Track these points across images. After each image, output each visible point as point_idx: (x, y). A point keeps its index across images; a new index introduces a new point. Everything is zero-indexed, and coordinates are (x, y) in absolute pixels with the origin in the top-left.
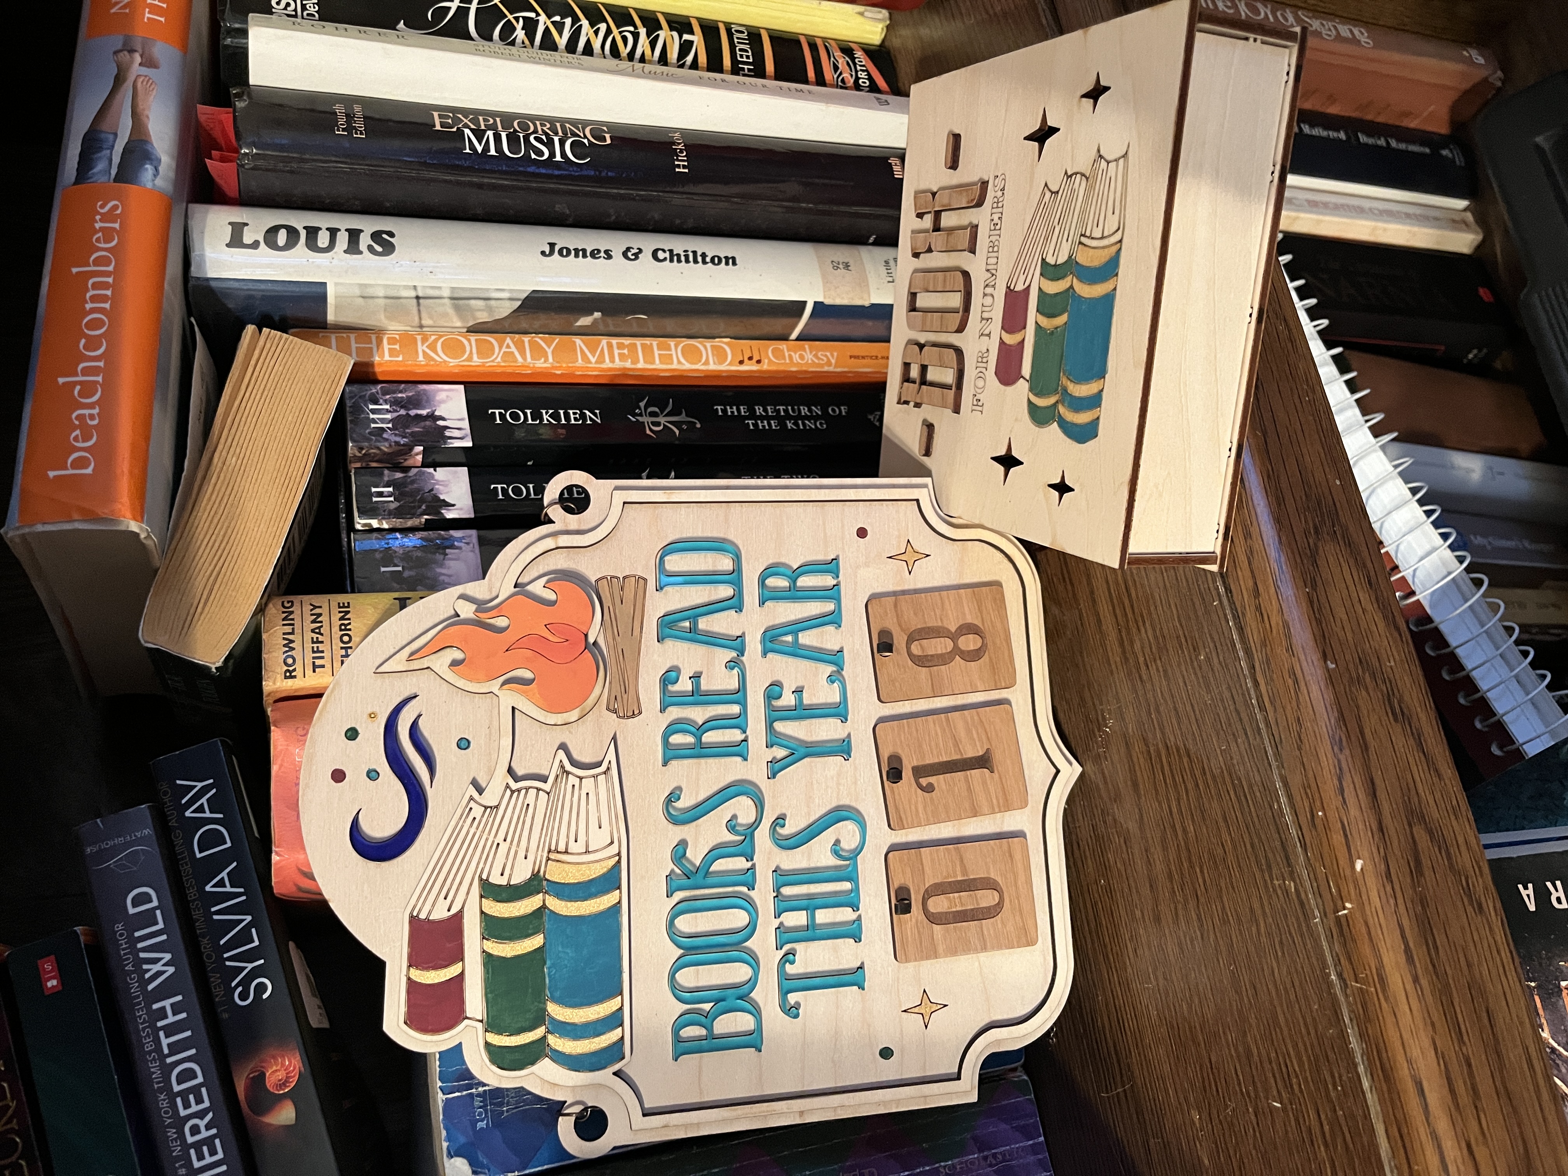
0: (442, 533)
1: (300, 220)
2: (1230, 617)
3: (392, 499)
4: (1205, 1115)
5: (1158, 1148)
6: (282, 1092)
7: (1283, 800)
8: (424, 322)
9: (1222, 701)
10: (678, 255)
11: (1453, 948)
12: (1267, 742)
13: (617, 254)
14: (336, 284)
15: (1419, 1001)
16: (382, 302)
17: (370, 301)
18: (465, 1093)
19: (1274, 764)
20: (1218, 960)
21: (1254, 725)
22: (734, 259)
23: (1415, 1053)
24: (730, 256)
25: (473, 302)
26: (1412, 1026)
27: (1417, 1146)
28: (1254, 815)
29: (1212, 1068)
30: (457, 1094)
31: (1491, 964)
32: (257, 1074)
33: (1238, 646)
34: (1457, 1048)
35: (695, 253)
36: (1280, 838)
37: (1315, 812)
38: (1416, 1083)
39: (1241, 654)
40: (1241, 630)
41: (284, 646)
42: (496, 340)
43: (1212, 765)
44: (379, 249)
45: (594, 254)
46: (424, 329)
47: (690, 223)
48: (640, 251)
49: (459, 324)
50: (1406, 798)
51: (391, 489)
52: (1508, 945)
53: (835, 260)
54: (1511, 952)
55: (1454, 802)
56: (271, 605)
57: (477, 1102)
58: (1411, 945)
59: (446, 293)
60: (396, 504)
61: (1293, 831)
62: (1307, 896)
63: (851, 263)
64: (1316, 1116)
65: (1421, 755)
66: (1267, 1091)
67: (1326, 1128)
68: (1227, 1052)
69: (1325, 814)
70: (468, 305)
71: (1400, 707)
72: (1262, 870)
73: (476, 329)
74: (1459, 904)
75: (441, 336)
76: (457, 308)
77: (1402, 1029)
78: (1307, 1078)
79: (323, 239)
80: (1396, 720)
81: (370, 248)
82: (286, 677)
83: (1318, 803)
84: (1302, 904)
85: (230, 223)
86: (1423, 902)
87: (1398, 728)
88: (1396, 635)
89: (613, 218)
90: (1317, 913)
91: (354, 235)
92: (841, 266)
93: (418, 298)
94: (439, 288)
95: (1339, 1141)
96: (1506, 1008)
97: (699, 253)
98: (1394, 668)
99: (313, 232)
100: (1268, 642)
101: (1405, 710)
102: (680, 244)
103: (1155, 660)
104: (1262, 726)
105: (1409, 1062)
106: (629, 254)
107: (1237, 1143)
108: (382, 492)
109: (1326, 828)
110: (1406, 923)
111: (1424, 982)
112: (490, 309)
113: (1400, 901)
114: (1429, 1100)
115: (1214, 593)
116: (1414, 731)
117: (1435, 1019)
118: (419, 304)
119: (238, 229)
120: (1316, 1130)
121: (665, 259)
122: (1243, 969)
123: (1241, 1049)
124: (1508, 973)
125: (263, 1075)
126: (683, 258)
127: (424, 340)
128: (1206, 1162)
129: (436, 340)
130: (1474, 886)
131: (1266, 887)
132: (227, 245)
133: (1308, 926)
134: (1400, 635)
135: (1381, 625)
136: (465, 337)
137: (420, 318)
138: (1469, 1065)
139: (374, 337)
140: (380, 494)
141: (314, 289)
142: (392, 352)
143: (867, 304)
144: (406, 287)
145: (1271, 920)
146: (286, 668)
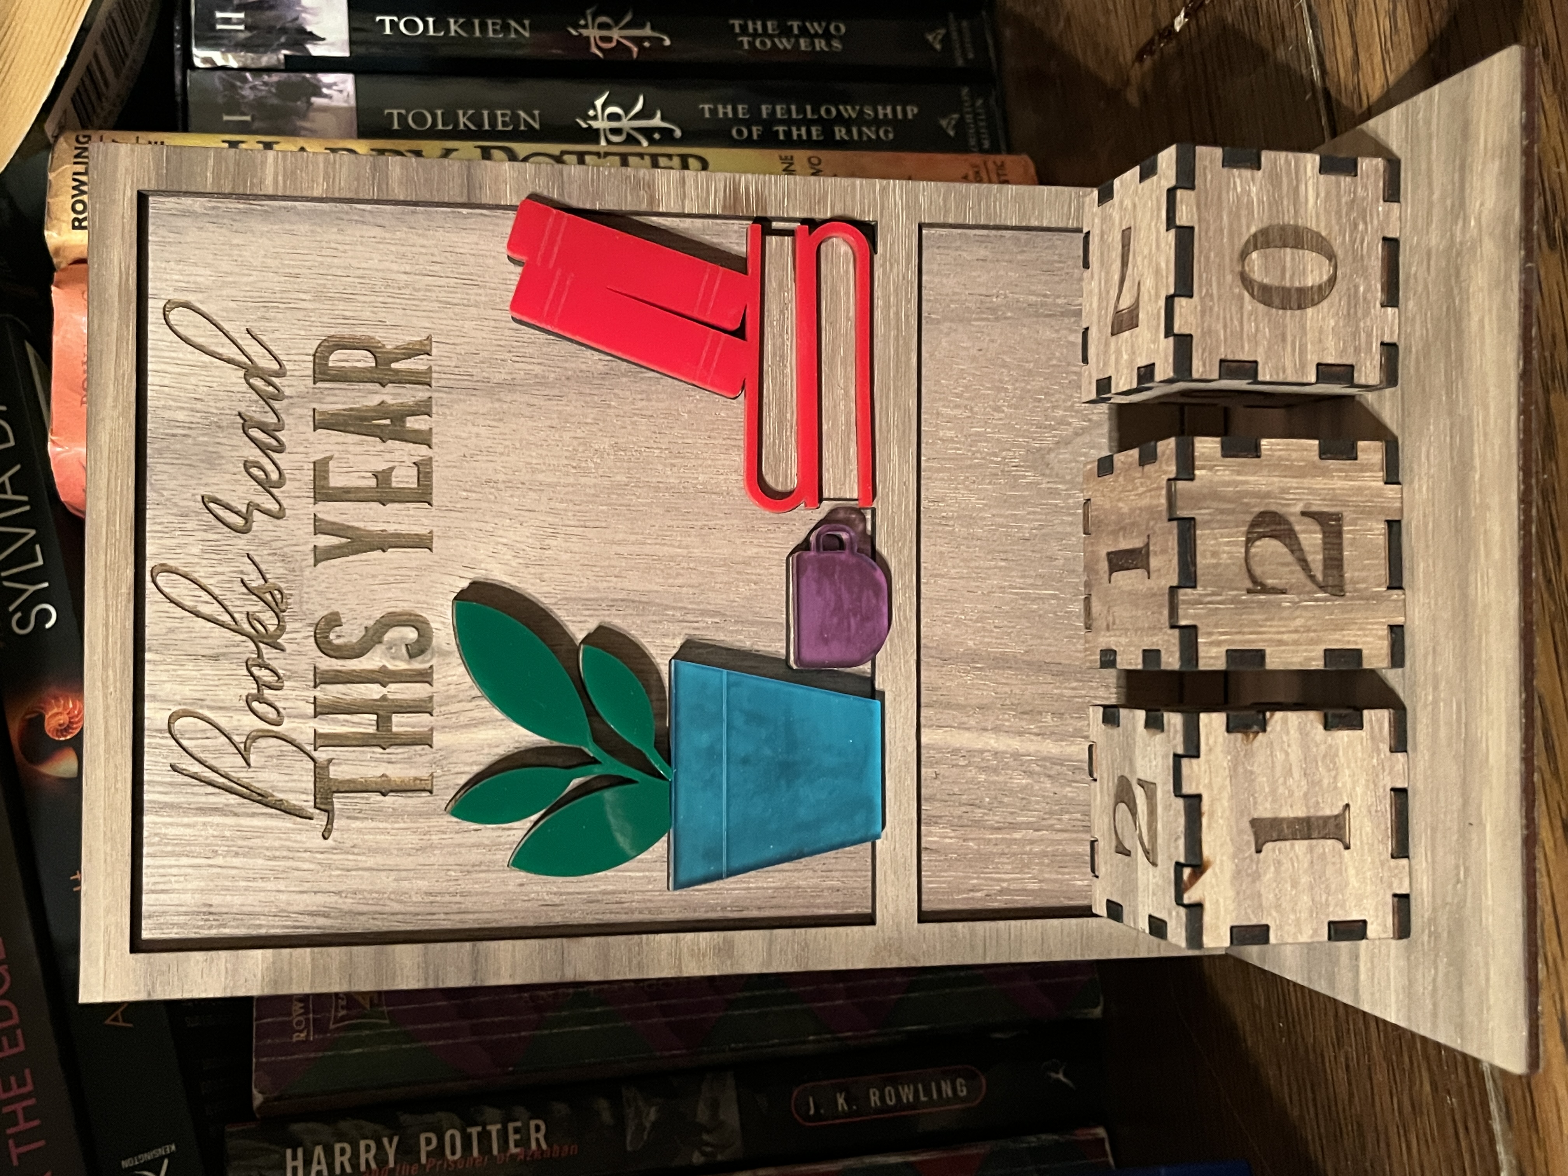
0: (308, 76)
3: (242, 27)
6: (62, 739)
32: (33, 715)
41: (74, 188)
51: (241, 15)
56: (61, 139)
60: (248, 34)
82: (74, 227)
108: (230, 19)
125: (41, 718)
140: (227, 21)
146: (74, 216)
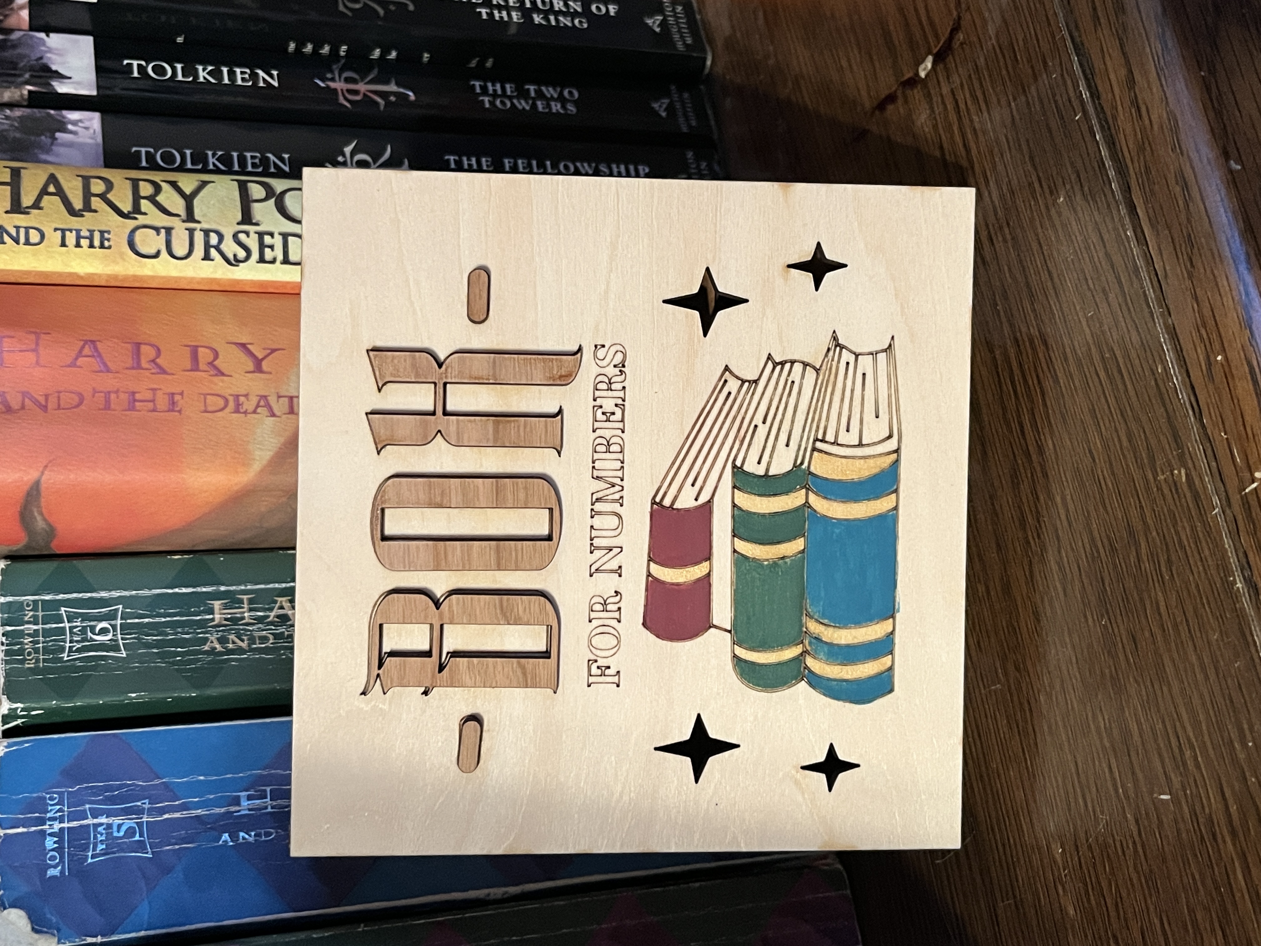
0: (52, 112)
2: (1096, 128)
4: (1070, 846)
5: (1009, 914)
7: (1170, 356)
9: (1088, 248)
12: (1147, 283)
18: (32, 829)
19: (1157, 311)
20: (1085, 617)
21: (1130, 265)
28: (1132, 393)
29: (1078, 774)
30: (21, 830)
33: (1108, 163)
36: (1166, 411)
37: (1212, 358)
39: (1112, 173)
40: (1112, 144)
43: (1076, 343)
57: (52, 842)
61: (1184, 396)
62: (1202, 480)
64: (1219, 798)
66: (1151, 782)
67: (1233, 809)
68: (1098, 742)
69: (1226, 358)
72: (1142, 467)
78: (1204, 743)
83: (1217, 346)
84: (1196, 497)
90: (1216, 500)
100: (1147, 144)
103: (1001, 228)
104: (1140, 263)
107: (1113, 874)
109: (1228, 375)
115: (1076, 103)
120: (1219, 816)
122: (1119, 617)
123: (1115, 732)
128: (1072, 912)
131: (1148, 488)
133: (1205, 523)
145: (1154, 533)
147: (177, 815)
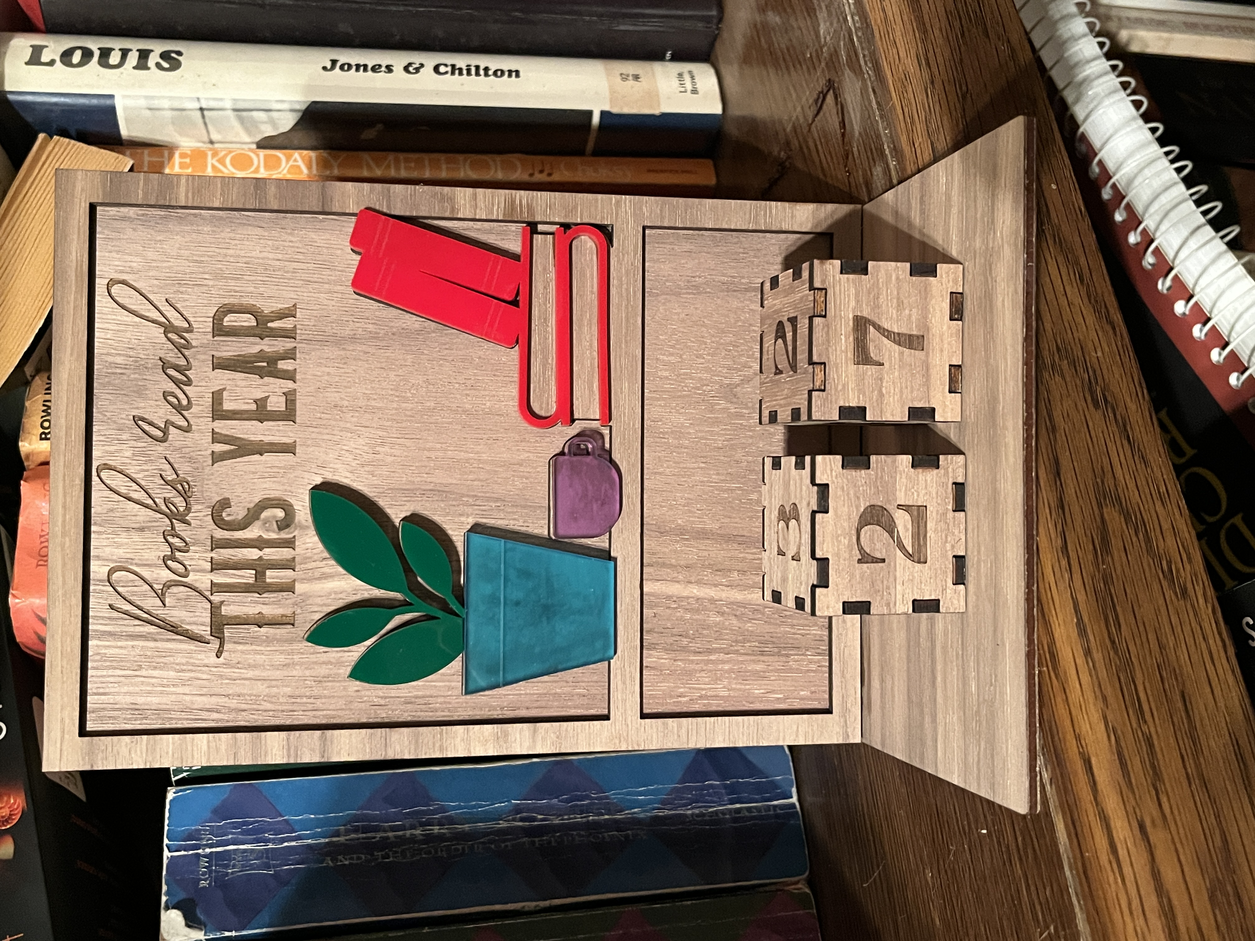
1: (94, 44)
4: (935, 871)
5: (903, 922)
8: (215, 136)
10: (460, 70)
11: (1142, 628)
13: (398, 68)
14: (124, 97)
15: (1091, 676)
16: (169, 114)
17: (157, 112)
18: (191, 852)
22: (517, 72)
23: (1084, 728)
24: (513, 69)
25: (255, 114)
26: (1081, 699)
27: (1086, 830)
30: (183, 853)
31: (1192, 649)
34: (1135, 725)
35: (477, 68)
38: (1084, 761)
41: (43, 411)
42: (285, 154)
44: (166, 65)
45: (375, 69)
46: (216, 146)
47: (476, 43)
48: (422, 65)
49: (247, 139)
50: (1099, 480)
52: (1220, 634)
53: (624, 72)
54: (1223, 641)
55: (1163, 489)
56: (37, 378)
57: (204, 862)
58: (1086, 619)
59: (228, 105)
63: (641, 75)
65: (1125, 443)
66: (976, 821)
70: (252, 117)
71: (1104, 395)
73: (265, 144)
74: (1156, 586)
75: (230, 152)
76: (241, 120)
77: (1071, 706)
79: (114, 58)
80: (1096, 405)
81: (158, 65)
82: (41, 439)
85: (31, 46)
86: (1107, 579)
87: (1098, 415)
88: (1108, 328)
89: (398, 37)
91: (144, 55)
92: (631, 78)
93: (201, 109)
94: (221, 100)
95: (1030, 851)
96: (1210, 696)
97: (482, 67)
98: (1101, 359)
99: (105, 53)
101: (1109, 399)
102: (461, 61)
105: (1078, 738)
106: (411, 69)
107: (959, 891)
110: (1081, 597)
111: (1097, 656)
112: (273, 123)
113: (1077, 576)
114: (1097, 778)
116: (1119, 417)
117: (1109, 691)
118: (203, 116)
119: (37, 51)
120: (1013, 847)
121: (446, 73)
124: (1216, 662)
126: (465, 72)
127: (215, 154)
128: (938, 923)
129: (226, 156)
130: (1178, 571)
132: (27, 63)
134: (1114, 329)
135: (1091, 319)
136: (254, 153)
137: (208, 132)
138: (1151, 745)
139: (166, 153)
141: (102, 102)
142: (182, 165)
143: (657, 112)
144: (191, 99)
146: (42, 430)
147: (293, 843)
